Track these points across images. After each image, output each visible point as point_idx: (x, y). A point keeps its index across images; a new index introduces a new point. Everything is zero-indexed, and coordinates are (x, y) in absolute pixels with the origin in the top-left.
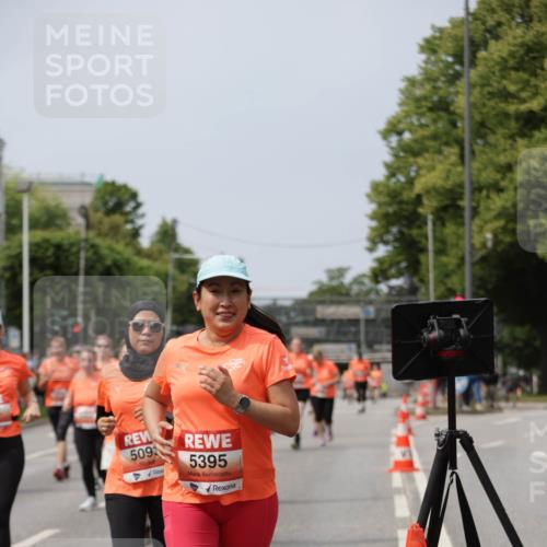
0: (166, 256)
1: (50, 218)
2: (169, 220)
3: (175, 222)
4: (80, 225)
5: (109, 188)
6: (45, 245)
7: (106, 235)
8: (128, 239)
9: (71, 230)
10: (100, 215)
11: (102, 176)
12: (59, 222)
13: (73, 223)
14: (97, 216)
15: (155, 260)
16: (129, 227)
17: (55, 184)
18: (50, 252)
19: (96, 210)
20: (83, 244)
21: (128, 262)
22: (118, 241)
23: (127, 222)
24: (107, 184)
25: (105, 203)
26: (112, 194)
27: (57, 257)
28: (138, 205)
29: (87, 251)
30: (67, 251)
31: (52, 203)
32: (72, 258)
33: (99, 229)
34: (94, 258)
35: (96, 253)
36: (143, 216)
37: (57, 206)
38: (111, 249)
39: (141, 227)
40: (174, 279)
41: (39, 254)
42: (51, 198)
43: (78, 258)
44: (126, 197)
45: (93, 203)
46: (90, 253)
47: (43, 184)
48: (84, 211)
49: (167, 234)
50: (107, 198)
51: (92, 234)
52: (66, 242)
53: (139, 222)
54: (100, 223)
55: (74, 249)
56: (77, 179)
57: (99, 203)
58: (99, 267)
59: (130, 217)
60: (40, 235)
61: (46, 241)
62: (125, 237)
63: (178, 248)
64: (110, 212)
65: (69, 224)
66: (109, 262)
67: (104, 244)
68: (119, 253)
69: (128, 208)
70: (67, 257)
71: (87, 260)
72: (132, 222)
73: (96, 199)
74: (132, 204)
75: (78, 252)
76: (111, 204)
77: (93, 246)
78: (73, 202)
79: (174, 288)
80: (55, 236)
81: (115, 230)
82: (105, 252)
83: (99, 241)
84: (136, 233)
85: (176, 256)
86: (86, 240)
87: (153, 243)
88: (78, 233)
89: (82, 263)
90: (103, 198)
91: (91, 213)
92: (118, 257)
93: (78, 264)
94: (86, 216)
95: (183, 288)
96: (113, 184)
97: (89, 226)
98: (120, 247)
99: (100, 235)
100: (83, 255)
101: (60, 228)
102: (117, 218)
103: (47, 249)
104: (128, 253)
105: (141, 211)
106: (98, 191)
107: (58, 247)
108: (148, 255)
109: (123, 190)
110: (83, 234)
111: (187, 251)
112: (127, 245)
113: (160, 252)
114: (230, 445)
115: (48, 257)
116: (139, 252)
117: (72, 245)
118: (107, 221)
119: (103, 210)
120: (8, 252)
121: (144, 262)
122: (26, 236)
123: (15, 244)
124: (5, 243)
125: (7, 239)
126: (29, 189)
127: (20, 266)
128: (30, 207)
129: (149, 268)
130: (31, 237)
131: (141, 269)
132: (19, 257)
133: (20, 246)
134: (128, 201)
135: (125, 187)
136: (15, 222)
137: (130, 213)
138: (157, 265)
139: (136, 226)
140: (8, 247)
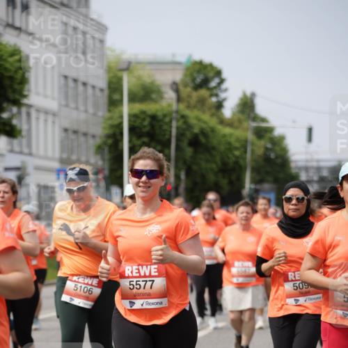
0: (245, 124)
1: (146, 93)
2: (248, 94)
3: (253, 95)
4: (172, 99)
5: (197, 67)
6: (142, 116)
7: (195, 107)
8: (213, 111)
9: (164, 104)
10: (189, 89)
11: (190, 56)
12: (154, 96)
13: (166, 96)
14: (185, 91)
15: (237, 128)
16: (214, 99)
17: (150, 63)
18: (146, 123)
19: (186, 86)
20: (174, 115)
21: (213, 130)
22: (204, 112)
23: (212, 95)
24: (196, 63)
25: (194, 80)
26: (199, 72)
27: (152, 126)
28: (222, 81)
29: (178, 121)
30: (161, 120)
31: (147, 80)
32: (165, 127)
33: (189, 102)
34: (184, 127)
35: (186, 123)
36: (226, 90)
37: (152, 83)
38: (199, 120)
39: (224, 100)
40: (253, 144)
41: (138, 123)
42: (147, 76)
43: (171, 127)
44: (211, 74)
45: (182, 80)
46: (180, 123)
47: (139, 63)
48: (175, 87)
49: (247, 105)
50: (195, 75)
51: (182, 107)
52: (160, 114)
53: (223, 95)
54: (189, 96)
55: (167, 120)
56: (169, 58)
57: (188, 80)
58: (188, 135)
59: (215, 91)
60: (138, 107)
61: (143, 112)
62: (210, 109)
63: (256, 118)
64: (198, 87)
65: (162, 98)
66: (196, 130)
67: (192, 115)
68: (205, 122)
69: (213, 84)
70: (161, 127)
71: (178, 128)
72: (217, 95)
73: (185, 75)
74: (217, 80)
75: (171, 122)
76: (198, 80)
77: (183, 117)
78: (165, 79)
79: (253, 151)
80: (150, 108)
81: (202, 102)
82: (193, 121)
83: (187, 112)
84: (219, 106)
85: (254, 124)
86: (177, 112)
87: (234, 114)
88: (170, 105)
89: (174, 131)
90: (191, 74)
91: (181, 88)
92: (204, 126)
93: (171, 132)
94: (177, 91)
95: (260, 151)
96: (201, 63)
97: (179, 100)
98: (206, 117)
99: (188, 107)
100: (174, 124)
101: (155, 101)
102: (203, 92)
103: (144, 119)
104: (213, 122)
105: (224, 86)
106: (187, 69)
107: (154, 117)
108: (230, 124)
109: (209, 68)
110: (174, 107)
111: (264, 120)
112: (212, 115)
113: (240, 121)
115: (145, 126)
116: (222, 121)
117: (165, 116)
118: (195, 95)
119: (191, 85)
120: (110, 122)
121: (227, 130)
122: (126, 109)
123: (116, 115)
124: (108, 115)
125: (109, 111)
126: (128, 67)
127: (122, 134)
128: (128, 83)
129: (231, 135)
130: (130, 109)
131: (224, 136)
132: (120, 126)
133: (121, 117)
134: (213, 78)
135: (211, 65)
136: (116, 97)
137: (215, 87)
138: (238, 133)
139: (220, 100)
140: (111, 118)
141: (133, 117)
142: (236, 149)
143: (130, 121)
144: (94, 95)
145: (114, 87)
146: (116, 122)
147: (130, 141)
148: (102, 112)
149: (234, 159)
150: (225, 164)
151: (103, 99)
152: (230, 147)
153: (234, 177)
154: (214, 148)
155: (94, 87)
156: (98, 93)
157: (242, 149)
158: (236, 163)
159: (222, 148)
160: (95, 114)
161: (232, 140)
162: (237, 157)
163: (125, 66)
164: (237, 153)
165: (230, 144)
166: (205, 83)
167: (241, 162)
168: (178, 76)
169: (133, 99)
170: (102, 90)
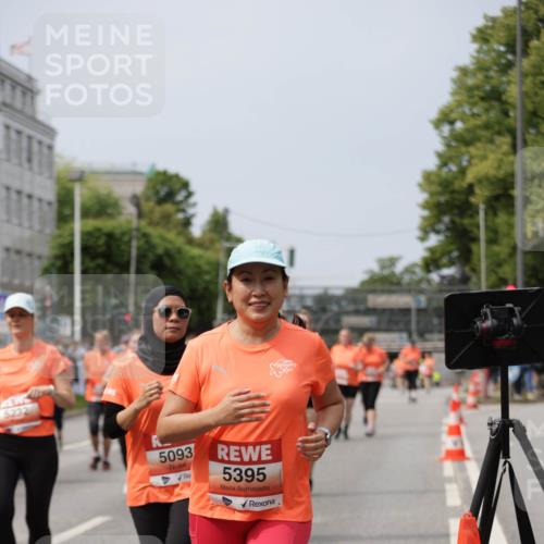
0: (218, 245)
1: (102, 207)
2: (220, 209)
3: (226, 211)
4: (131, 214)
5: (161, 178)
6: (97, 234)
7: (157, 224)
8: (180, 228)
9: (122, 219)
10: (151, 204)
11: (153, 166)
12: (110, 211)
13: (125, 212)
14: (148, 206)
15: (207, 249)
16: (181, 216)
17: (107, 173)
18: (102, 241)
19: (148, 199)
20: (134, 233)
21: (179, 251)
22: (169, 230)
23: (179, 211)
24: (159, 174)
25: (157, 192)
26: (163, 183)
27: (108, 245)
28: (190, 194)
29: (138, 239)
30: (118, 239)
31: (103, 191)
32: (123, 247)
33: (150, 218)
34: (146, 247)
35: (148, 242)
36: (194, 205)
37: (109, 195)
38: (164, 239)
39: (193, 216)
41: (91, 242)
42: (102, 186)
43: (130, 247)
44: (177, 186)
45: (144, 192)
46: (142, 242)
47: (94, 173)
48: (136, 201)
49: (219, 223)
50: (159, 187)
51: (143, 223)
52: (117, 232)
53: (191, 211)
54: (152, 212)
55: (126, 238)
56: (129, 168)
57: (151, 193)
58: (151, 256)
59: (181, 207)
60: (92, 224)
61: (99, 230)
62: (176, 226)
64: (161, 201)
65: (120, 213)
66: (160, 251)
67: (155, 233)
68: (170, 242)
69: (180, 197)
70: (118, 247)
71: (139, 248)
72: (184, 211)
73: (147, 188)
74: (184, 193)
75: (130, 241)
76: (162, 193)
77: (145, 235)
78: (124, 191)
80: (106, 224)
81: (166, 218)
82: (156, 241)
83: (150, 230)
84: (187, 223)
85: (227, 245)
86: (138, 229)
87: (204, 232)
88: (129, 222)
89: (134, 252)
90: (154, 187)
91: (143, 203)
92: (169, 246)
93: (130, 253)
94: (137, 205)
96: (165, 173)
97: (140, 215)
98: (171, 235)
99: (151, 223)
100: (134, 244)
101: (111, 216)
102: (169, 207)
103: (98, 238)
104: (179, 241)
105: (192, 200)
106: (150, 180)
107: (110, 236)
108: (200, 244)
109: (175, 180)
110: (135, 223)
111: (238, 241)
112: (179, 234)
113: (212, 241)
114: (270, 458)
115: (99, 246)
116: (191, 241)
117: (123, 234)
118: (159, 211)
119: (154, 199)
120: (60, 241)
121: (196, 252)
122: (78, 226)
123: (66, 233)
124: (57, 232)
125: (58, 227)
126: (81, 178)
127: (72, 255)
128: (82, 195)
129: (200, 257)
130: (82, 226)
131: (193, 258)
132: (70, 245)
133: (72, 235)
134: (179, 190)
135: (177, 176)
136: (67, 211)
137: (181, 202)
138: (209, 255)
139: (187, 216)
140: (60, 236)
141: (86, 235)
142: (207, 273)
143: (82, 240)
144: (40, 208)
145: (65, 200)
146: (66, 241)
147: (83, 263)
148: (50, 229)
149: (203, 285)
150: (193, 291)
151: (51, 214)
152: (199, 272)
153: (204, 305)
154: (180, 272)
155: (40, 200)
156: (46, 207)
157: (214, 273)
158: (206, 289)
159: (190, 272)
160: (41, 232)
161: (202, 263)
162: (207, 282)
163: (77, 176)
164: (207, 277)
165: (198, 267)
166: (170, 196)
167: (212, 287)
168: (139, 188)
169: (86, 214)
170: (50, 204)
